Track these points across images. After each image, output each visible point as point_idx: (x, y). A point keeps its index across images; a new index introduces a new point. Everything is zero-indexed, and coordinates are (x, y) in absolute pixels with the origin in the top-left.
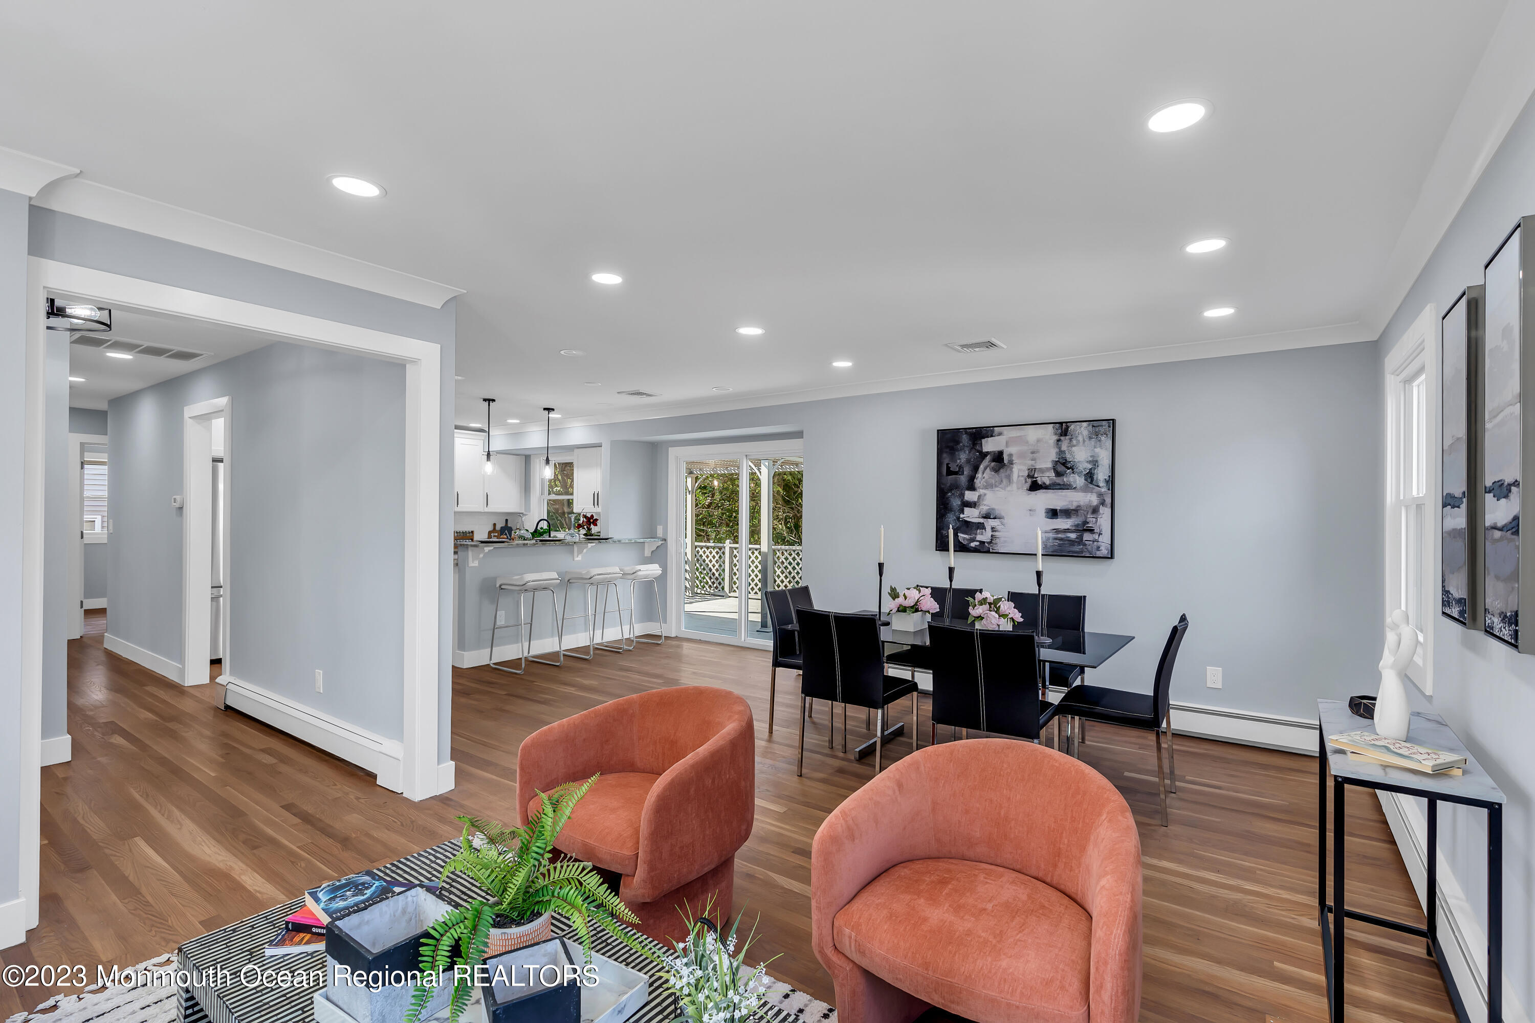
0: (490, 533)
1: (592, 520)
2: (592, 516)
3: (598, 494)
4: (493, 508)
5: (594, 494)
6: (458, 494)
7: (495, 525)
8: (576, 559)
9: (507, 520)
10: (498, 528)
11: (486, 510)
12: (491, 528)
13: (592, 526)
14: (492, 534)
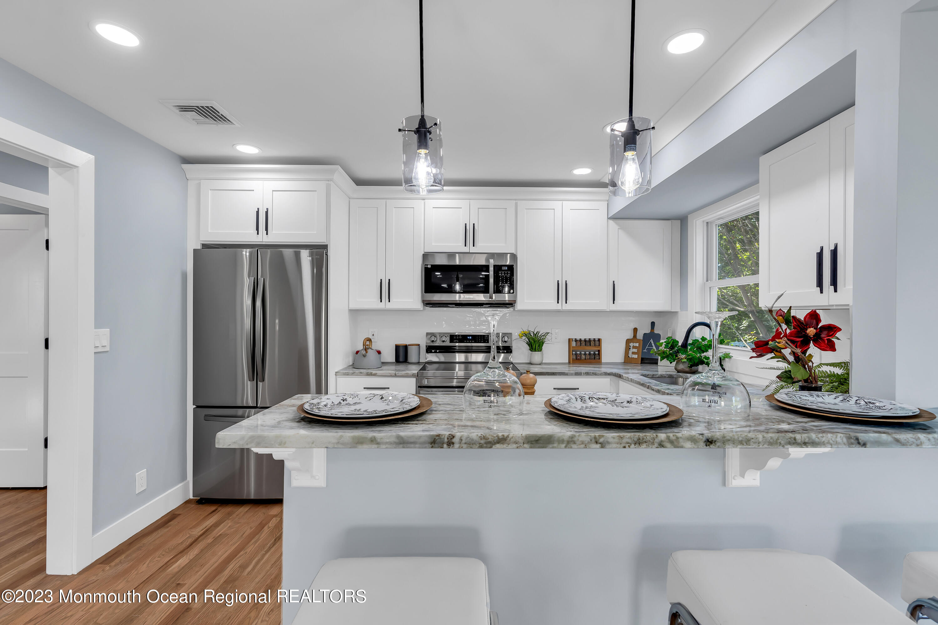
0: (628, 341)
1: (811, 331)
2: (814, 316)
3: (834, 253)
4: (622, 304)
5: (820, 256)
6: (566, 284)
7: (635, 330)
8: (736, 482)
9: (653, 324)
10: (640, 336)
11: (613, 307)
12: (630, 335)
13: (813, 350)
14: (631, 344)
